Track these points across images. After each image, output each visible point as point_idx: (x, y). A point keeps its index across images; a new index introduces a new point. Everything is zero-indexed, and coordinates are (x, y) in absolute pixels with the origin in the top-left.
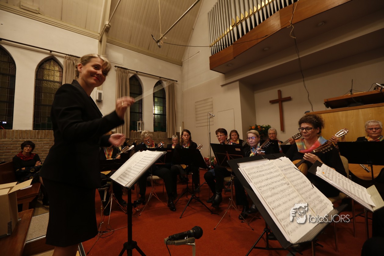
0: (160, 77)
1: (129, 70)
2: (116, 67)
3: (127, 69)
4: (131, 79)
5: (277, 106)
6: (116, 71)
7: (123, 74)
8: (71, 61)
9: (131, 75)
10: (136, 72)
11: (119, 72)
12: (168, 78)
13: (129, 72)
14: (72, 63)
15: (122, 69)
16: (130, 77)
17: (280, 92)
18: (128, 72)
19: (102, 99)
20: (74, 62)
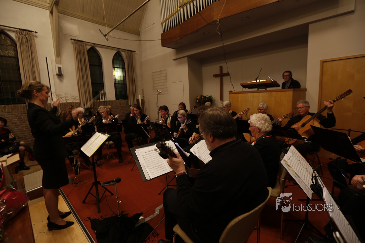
0: (118, 49)
1: (85, 42)
2: (72, 39)
3: (84, 42)
4: (89, 51)
5: (218, 80)
6: (72, 43)
7: (81, 47)
8: (24, 36)
9: (88, 47)
10: (93, 44)
11: (76, 45)
12: (126, 49)
13: (86, 45)
14: (24, 38)
15: (78, 42)
16: (88, 49)
17: (221, 68)
18: (84, 44)
19: (62, 73)
20: (27, 36)
